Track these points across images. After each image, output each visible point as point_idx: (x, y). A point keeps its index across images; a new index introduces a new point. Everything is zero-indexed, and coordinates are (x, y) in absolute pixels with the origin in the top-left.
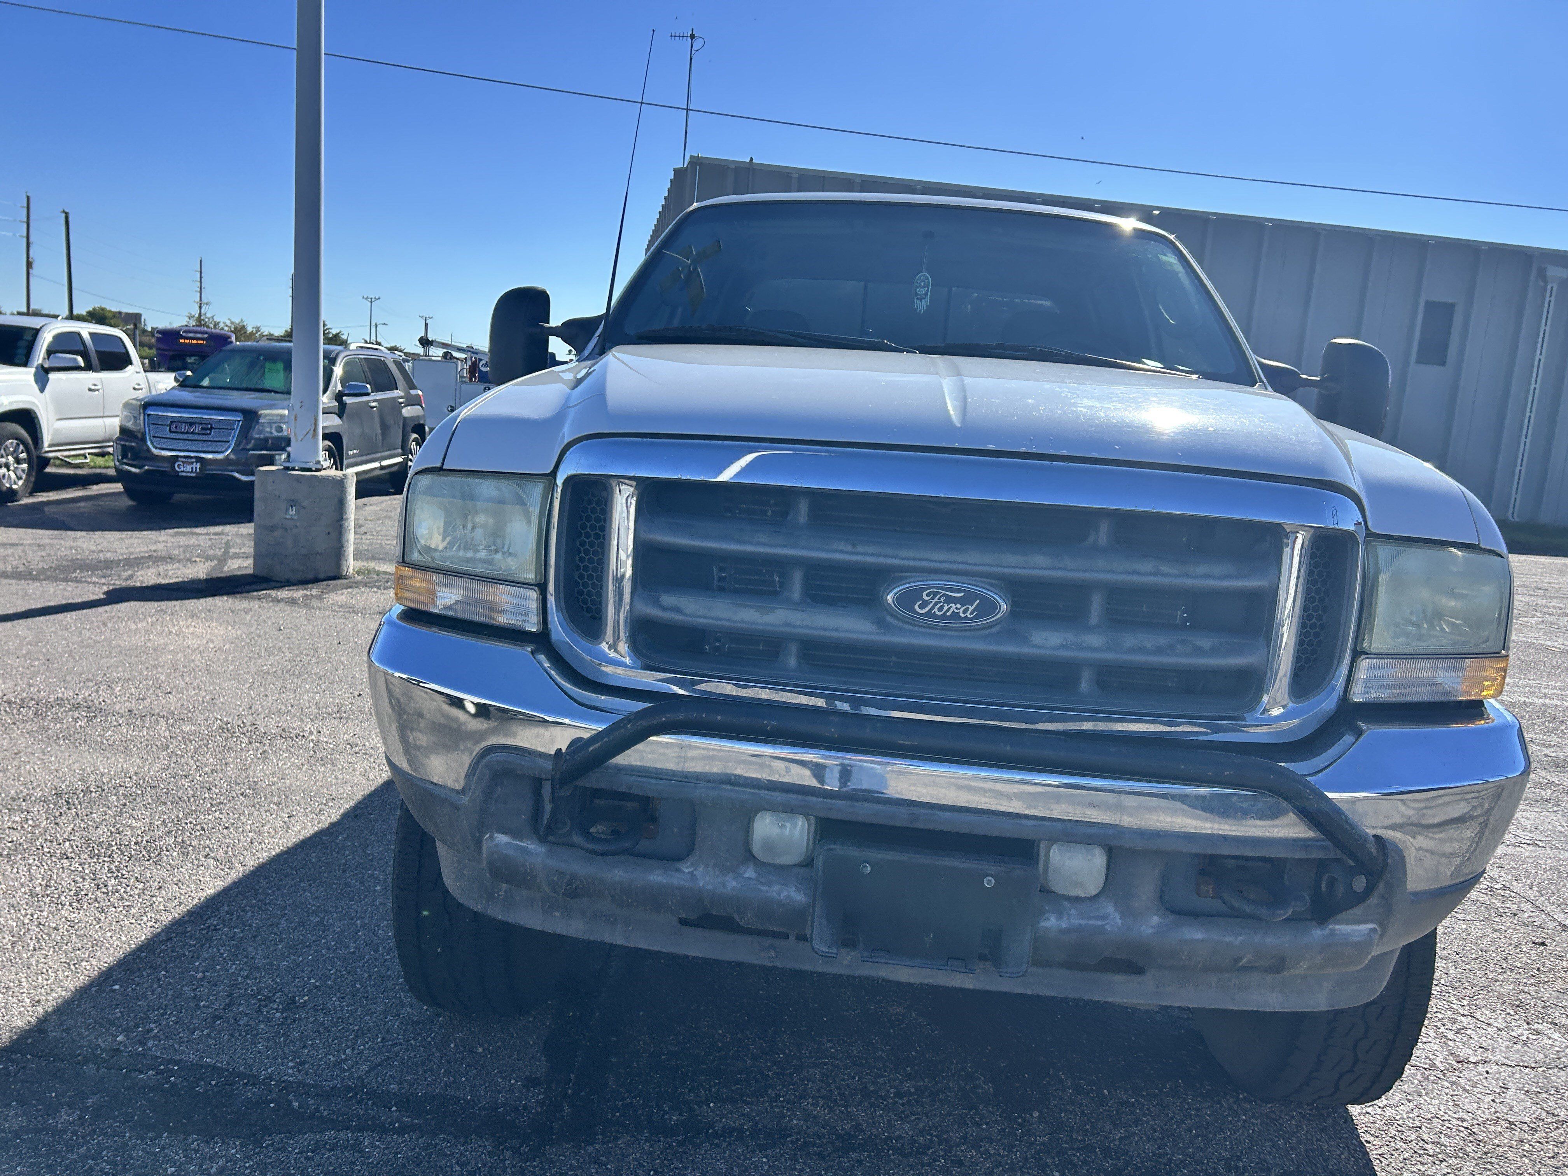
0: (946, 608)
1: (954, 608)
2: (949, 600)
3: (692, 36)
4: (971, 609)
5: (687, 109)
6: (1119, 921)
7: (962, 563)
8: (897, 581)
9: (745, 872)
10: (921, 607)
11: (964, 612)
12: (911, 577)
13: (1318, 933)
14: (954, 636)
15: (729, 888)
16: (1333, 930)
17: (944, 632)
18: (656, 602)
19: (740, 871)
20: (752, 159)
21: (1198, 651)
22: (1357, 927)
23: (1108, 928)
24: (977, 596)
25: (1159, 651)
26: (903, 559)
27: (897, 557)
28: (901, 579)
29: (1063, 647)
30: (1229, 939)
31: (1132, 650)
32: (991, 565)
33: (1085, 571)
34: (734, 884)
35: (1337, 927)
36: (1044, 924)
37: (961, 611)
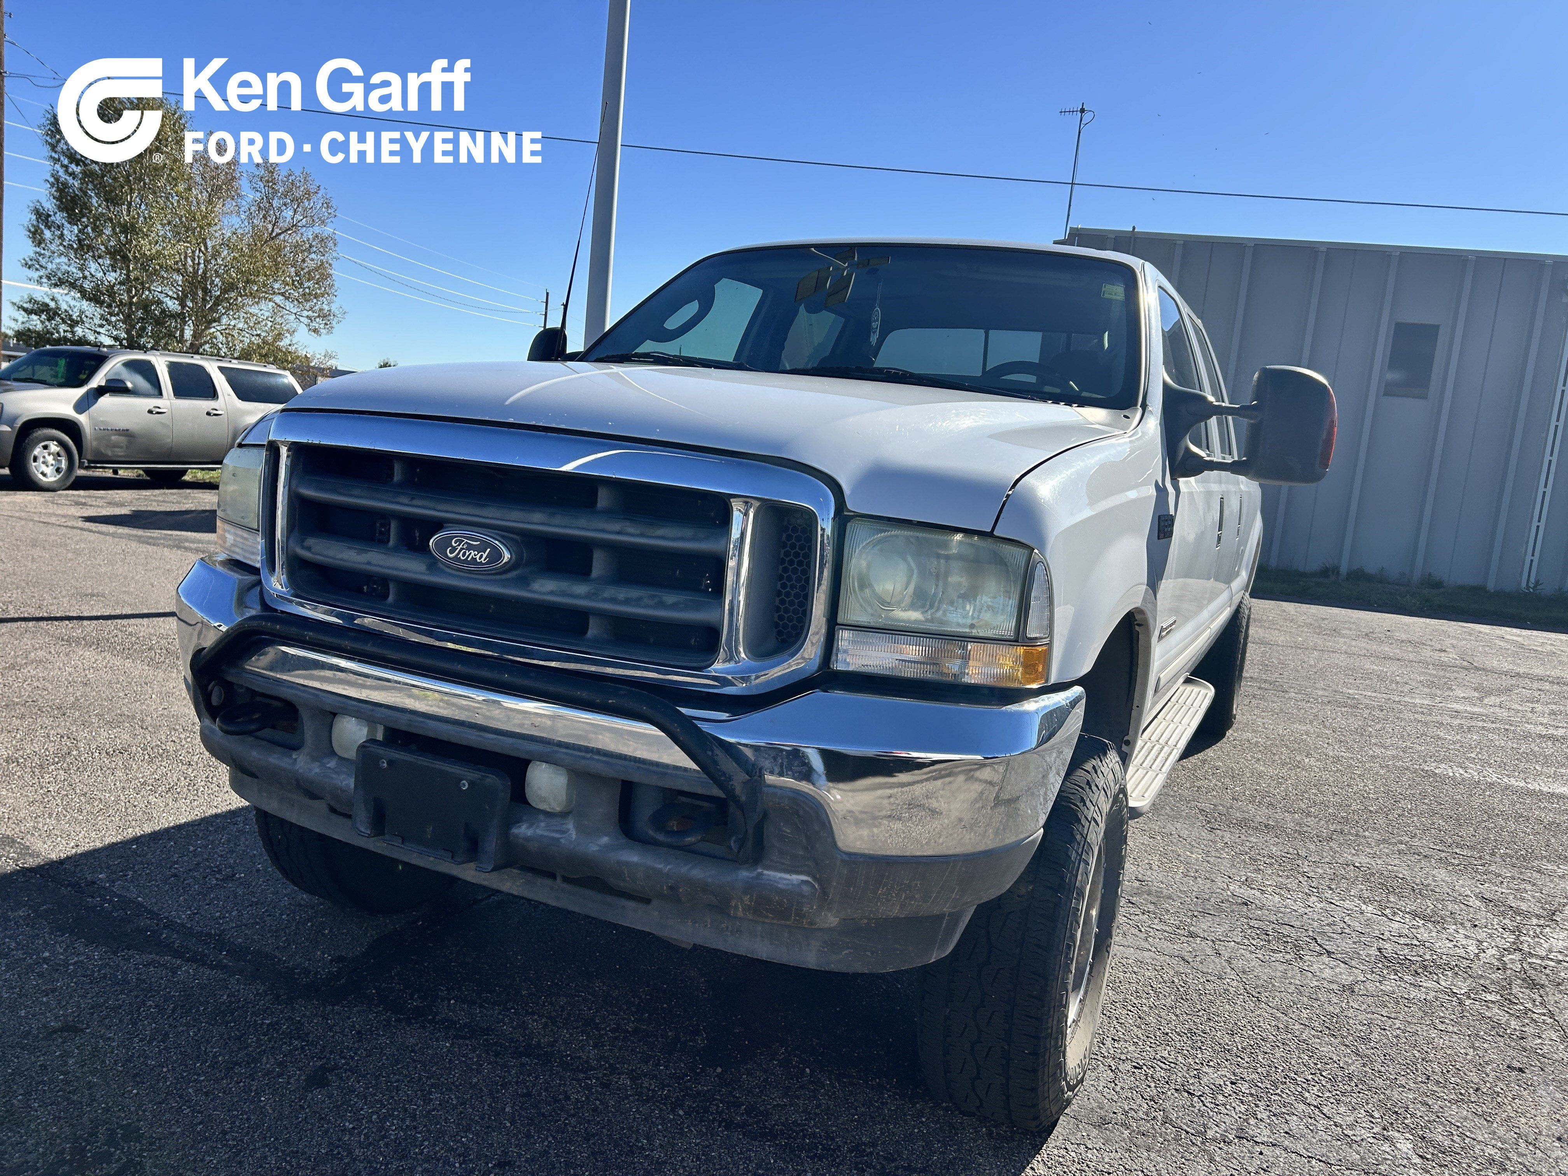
0: (467, 554)
1: (473, 554)
2: (470, 547)
3: (1082, 111)
4: (484, 556)
5: (1072, 184)
6: (574, 836)
7: (481, 517)
8: (436, 530)
9: (329, 763)
10: (451, 553)
11: (480, 558)
12: (444, 527)
13: (744, 874)
14: (476, 579)
15: (313, 772)
16: (761, 874)
17: (470, 576)
18: (297, 543)
19: (325, 761)
20: (1134, 228)
21: (661, 605)
22: (787, 876)
23: (563, 841)
24: (489, 545)
25: (627, 602)
26: (438, 511)
27: (435, 509)
28: (438, 528)
29: (552, 593)
30: (661, 866)
31: (605, 600)
32: (498, 519)
33: (565, 527)
34: (317, 770)
35: (766, 872)
36: (515, 831)
37: (478, 557)
